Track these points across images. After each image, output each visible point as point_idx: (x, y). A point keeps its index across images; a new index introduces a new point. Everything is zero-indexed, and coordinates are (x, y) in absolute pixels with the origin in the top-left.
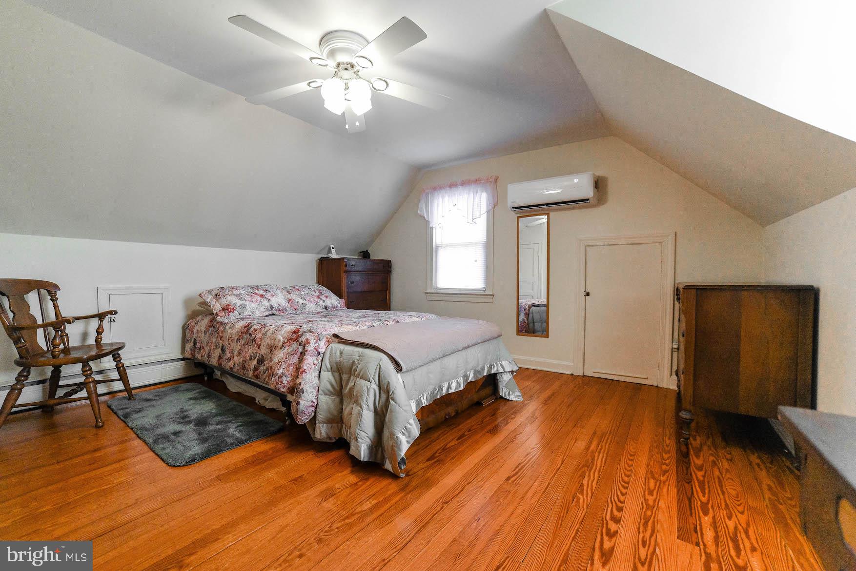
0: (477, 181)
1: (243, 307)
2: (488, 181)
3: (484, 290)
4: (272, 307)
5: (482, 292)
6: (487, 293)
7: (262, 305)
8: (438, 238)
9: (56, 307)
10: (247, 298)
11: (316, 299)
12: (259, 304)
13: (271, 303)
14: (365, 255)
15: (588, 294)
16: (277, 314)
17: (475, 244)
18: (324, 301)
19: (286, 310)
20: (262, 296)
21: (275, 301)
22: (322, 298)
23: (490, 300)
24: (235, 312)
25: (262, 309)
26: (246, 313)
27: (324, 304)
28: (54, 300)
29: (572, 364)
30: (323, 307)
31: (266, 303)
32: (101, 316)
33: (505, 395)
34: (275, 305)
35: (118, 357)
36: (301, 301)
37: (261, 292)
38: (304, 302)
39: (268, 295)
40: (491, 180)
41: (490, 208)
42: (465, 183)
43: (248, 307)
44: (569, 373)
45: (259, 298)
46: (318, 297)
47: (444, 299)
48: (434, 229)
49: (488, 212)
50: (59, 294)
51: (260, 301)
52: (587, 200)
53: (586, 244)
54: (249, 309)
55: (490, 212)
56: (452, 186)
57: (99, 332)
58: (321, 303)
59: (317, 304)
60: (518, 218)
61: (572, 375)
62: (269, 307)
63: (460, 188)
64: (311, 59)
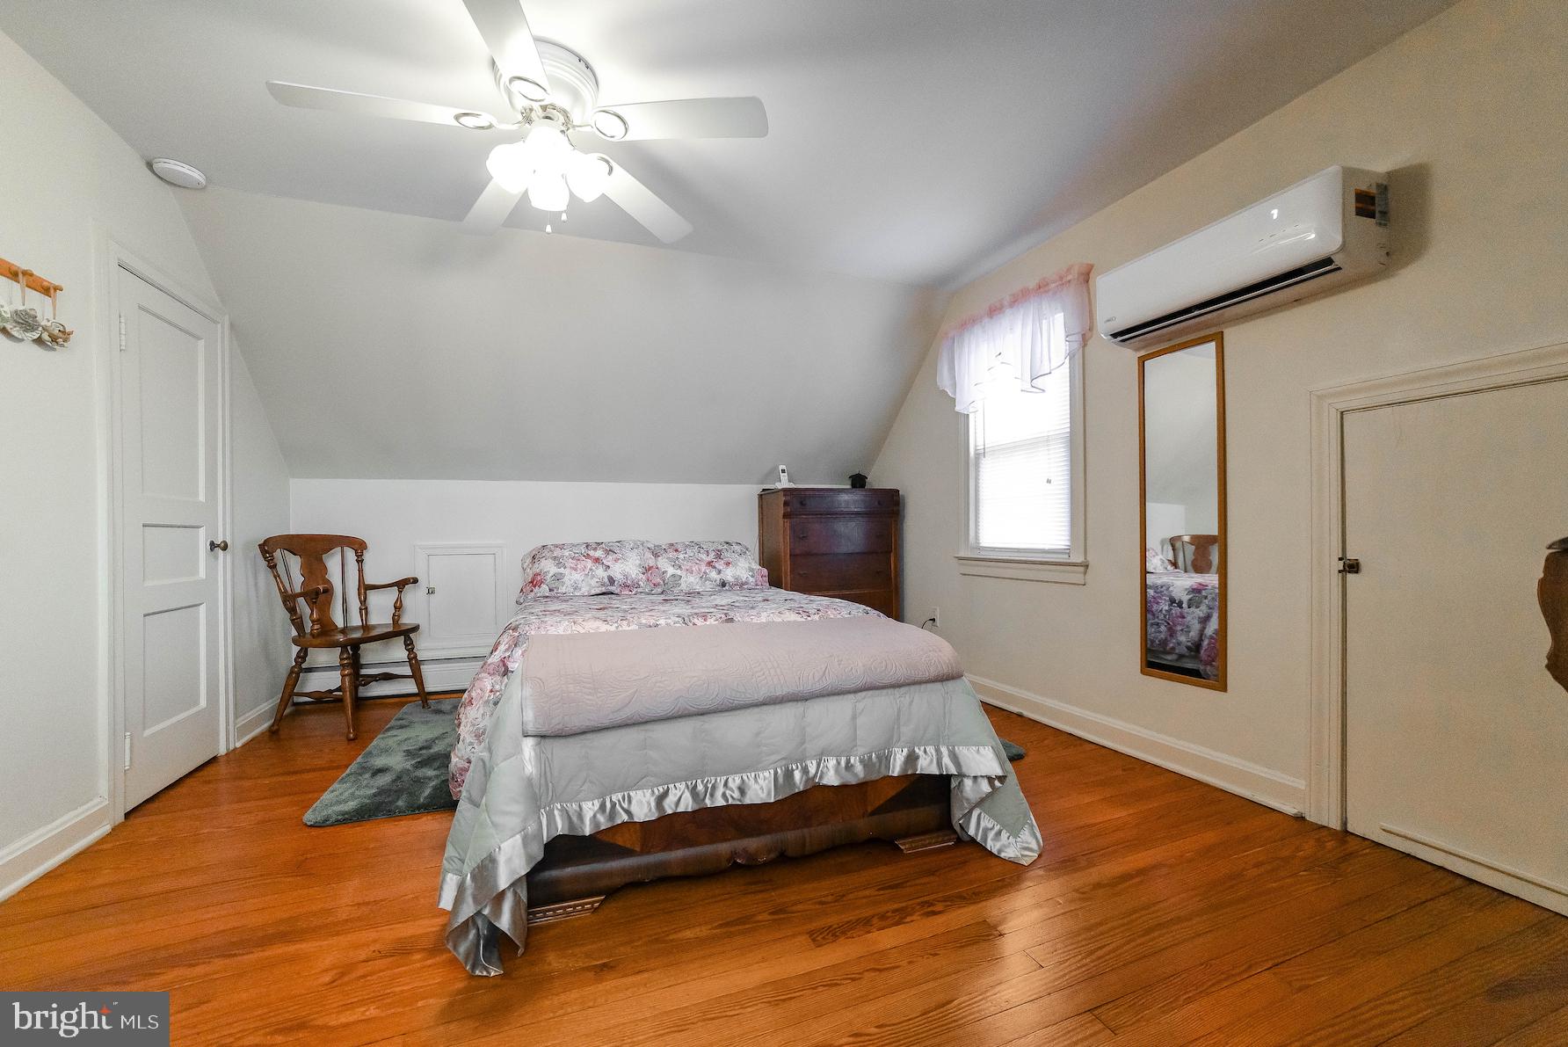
0: (1042, 288)
1: (558, 578)
2: (1062, 282)
3: (1067, 552)
4: (612, 581)
5: (1063, 558)
6: (1074, 559)
7: (593, 576)
8: (978, 436)
9: (361, 571)
10: (570, 563)
11: (704, 568)
12: (587, 575)
13: (610, 572)
14: (858, 481)
15: (1352, 567)
16: (616, 592)
17: (1046, 441)
18: (719, 572)
19: (639, 586)
20: (597, 560)
21: (617, 571)
22: (717, 565)
23: (1078, 578)
24: (544, 586)
25: (593, 582)
26: (563, 590)
27: (718, 577)
28: (360, 561)
29: (1301, 784)
30: (718, 582)
31: (600, 572)
32: (401, 585)
33: (985, 837)
34: (618, 576)
35: (409, 645)
36: (671, 571)
37: (599, 553)
38: (679, 572)
39: (609, 561)
40: (1069, 277)
41: (1076, 345)
42: (1019, 298)
43: (566, 579)
44: (1290, 809)
45: (589, 564)
46: (710, 564)
47: (989, 572)
48: (971, 417)
49: (1071, 356)
50: (367, 556)
51: (591, 570)
52: (1328, 261)
53: (1342, 407)
54: (568, 583)
55: (1076, 357)
56: (994, 311)
57: (398, 607)
58: (713, 574)
59: (704, 577)
60: (1142, 361)
61: (1300, 818)
62: (606, 580)
63: (1008, 311)
64: (457, 118)
